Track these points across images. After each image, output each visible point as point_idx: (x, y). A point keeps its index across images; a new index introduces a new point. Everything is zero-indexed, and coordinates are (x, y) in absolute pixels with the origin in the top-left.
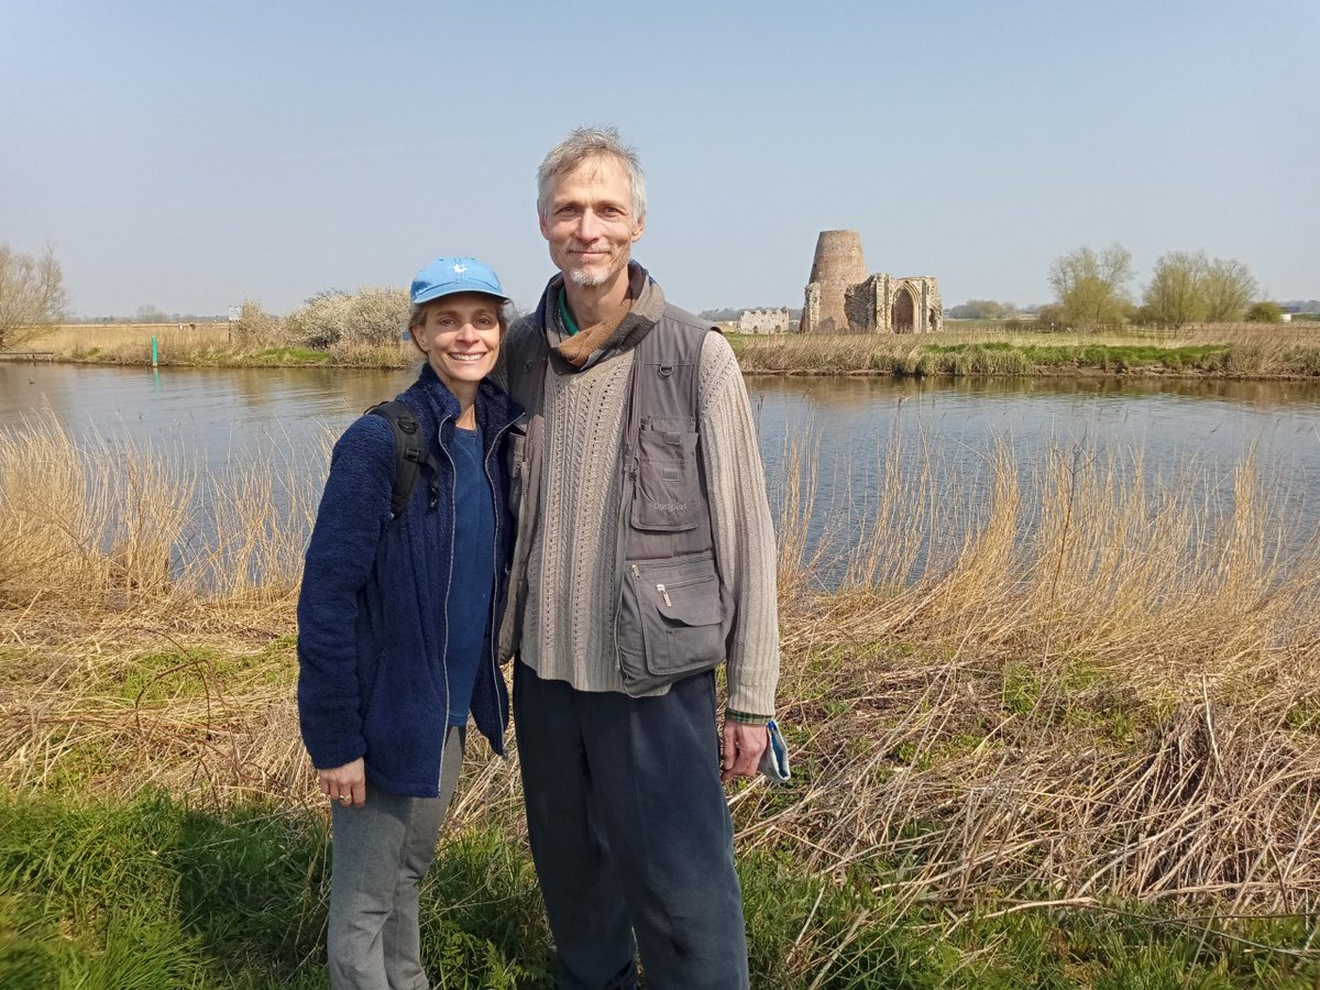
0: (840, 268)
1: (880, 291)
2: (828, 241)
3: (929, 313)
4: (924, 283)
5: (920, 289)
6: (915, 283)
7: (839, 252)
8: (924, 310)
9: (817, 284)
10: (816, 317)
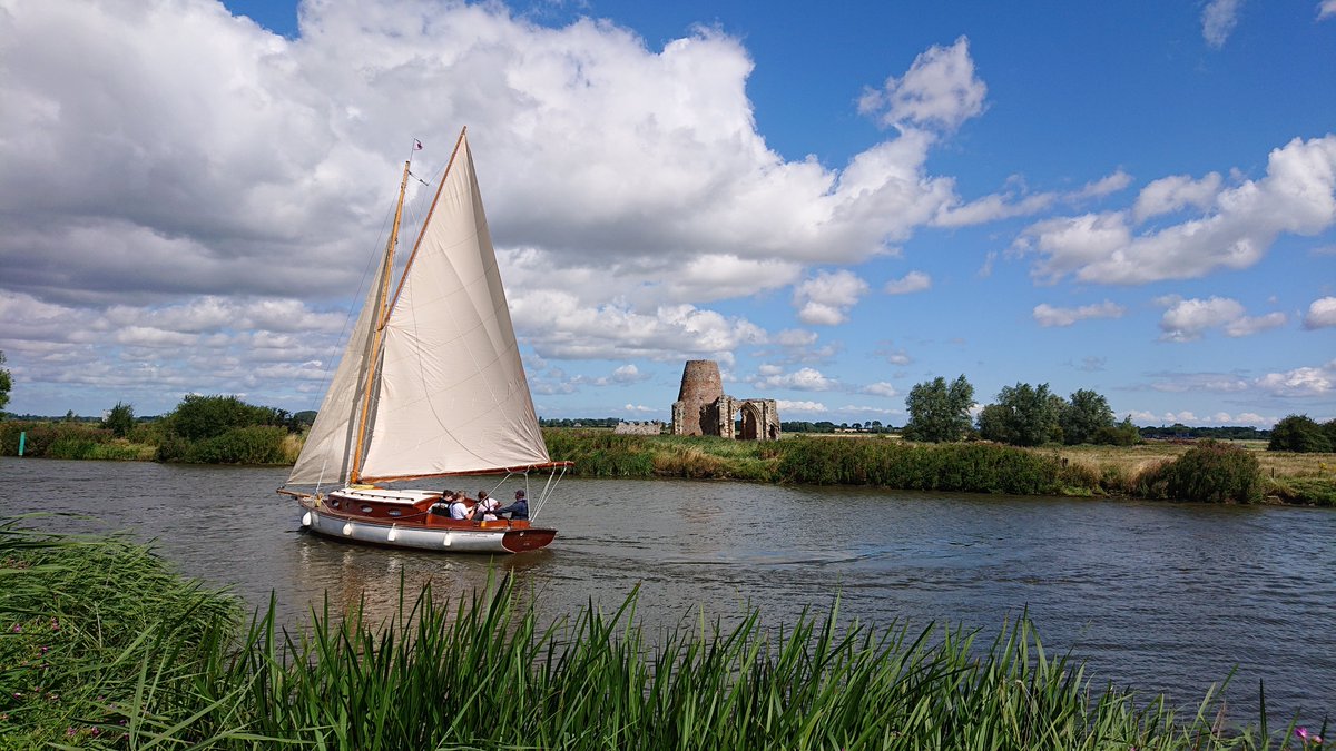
0: (700, 390)
1: (724, 410)
2: (691, 369)
3: (768, 429)
4: (764, 405)
5: (760, 408)
6: (756, 404)
7: (699, 378)
8: (764, 426)
9: (682, 403)
10: (680, 430)
